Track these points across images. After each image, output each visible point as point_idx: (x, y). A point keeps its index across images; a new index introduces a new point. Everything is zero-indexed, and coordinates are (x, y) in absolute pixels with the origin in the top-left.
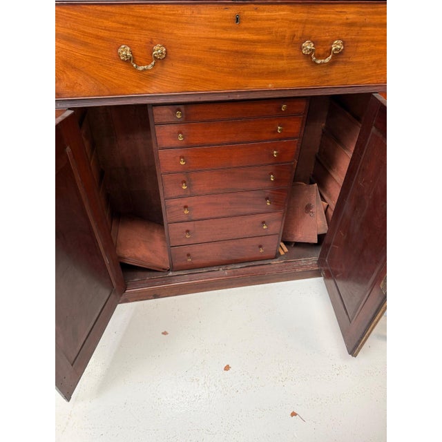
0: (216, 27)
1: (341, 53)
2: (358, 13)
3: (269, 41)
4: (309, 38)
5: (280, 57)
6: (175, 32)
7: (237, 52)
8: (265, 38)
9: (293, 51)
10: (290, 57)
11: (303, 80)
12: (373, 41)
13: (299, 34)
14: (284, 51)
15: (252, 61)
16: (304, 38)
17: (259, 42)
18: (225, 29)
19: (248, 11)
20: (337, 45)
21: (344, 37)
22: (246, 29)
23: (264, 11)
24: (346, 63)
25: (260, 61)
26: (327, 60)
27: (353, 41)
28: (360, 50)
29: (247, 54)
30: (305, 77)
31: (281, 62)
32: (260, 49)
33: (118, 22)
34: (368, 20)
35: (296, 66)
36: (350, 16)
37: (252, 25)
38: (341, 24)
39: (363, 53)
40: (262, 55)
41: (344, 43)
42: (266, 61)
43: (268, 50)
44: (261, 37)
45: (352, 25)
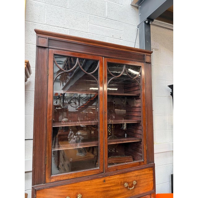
0: (98, 185)
1: (136, 184)
2: (138, 172)
3: (114, 185)
4: (126, 182)
5: (118, 189)
6: (85, 189)
7: (105, 191)
8: (113, 185)
9: (122, 187)
10: (121, 189)
11: (126, 195)
12: (144, 179)
13: (123, 182)
14: (119, 187)
15: (109, 193)
16: (124, 182)
17: (111, 186)
18: (101, 185)
19: (107, 178)
20: (135, 183)
21: (136, 180)
22: (107, 183)
23: (112, 177)
24: (138, 187)
25: (112, 192)
26: (133, 188)
27: (139, 180)
28: (141, 182)
29: (108, 191)
30: (127, 194)
31: (119, 191)
32: (112, 188)
33: (67, 190)
34: (141, 174)
35: (124, 191)
36: (136, 174)
37: (108, 182)
38: (134, 176)
39: (142, 183)
40: (113, 190)
41: (136, 181)
42: (114, 192)
43: (114, 188)
44: (112, 185)
45: (137, 176)
